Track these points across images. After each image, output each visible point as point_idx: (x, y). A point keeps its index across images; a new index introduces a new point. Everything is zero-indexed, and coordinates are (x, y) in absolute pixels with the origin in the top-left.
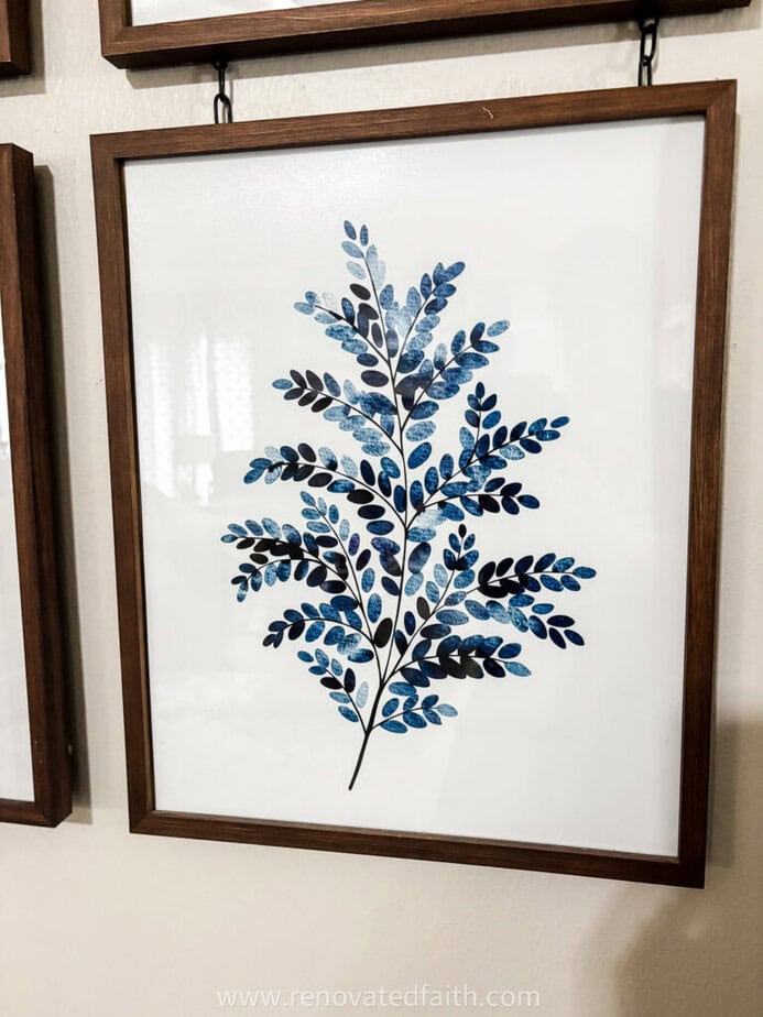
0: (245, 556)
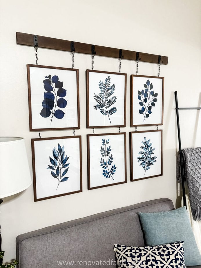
0: (138, 159)
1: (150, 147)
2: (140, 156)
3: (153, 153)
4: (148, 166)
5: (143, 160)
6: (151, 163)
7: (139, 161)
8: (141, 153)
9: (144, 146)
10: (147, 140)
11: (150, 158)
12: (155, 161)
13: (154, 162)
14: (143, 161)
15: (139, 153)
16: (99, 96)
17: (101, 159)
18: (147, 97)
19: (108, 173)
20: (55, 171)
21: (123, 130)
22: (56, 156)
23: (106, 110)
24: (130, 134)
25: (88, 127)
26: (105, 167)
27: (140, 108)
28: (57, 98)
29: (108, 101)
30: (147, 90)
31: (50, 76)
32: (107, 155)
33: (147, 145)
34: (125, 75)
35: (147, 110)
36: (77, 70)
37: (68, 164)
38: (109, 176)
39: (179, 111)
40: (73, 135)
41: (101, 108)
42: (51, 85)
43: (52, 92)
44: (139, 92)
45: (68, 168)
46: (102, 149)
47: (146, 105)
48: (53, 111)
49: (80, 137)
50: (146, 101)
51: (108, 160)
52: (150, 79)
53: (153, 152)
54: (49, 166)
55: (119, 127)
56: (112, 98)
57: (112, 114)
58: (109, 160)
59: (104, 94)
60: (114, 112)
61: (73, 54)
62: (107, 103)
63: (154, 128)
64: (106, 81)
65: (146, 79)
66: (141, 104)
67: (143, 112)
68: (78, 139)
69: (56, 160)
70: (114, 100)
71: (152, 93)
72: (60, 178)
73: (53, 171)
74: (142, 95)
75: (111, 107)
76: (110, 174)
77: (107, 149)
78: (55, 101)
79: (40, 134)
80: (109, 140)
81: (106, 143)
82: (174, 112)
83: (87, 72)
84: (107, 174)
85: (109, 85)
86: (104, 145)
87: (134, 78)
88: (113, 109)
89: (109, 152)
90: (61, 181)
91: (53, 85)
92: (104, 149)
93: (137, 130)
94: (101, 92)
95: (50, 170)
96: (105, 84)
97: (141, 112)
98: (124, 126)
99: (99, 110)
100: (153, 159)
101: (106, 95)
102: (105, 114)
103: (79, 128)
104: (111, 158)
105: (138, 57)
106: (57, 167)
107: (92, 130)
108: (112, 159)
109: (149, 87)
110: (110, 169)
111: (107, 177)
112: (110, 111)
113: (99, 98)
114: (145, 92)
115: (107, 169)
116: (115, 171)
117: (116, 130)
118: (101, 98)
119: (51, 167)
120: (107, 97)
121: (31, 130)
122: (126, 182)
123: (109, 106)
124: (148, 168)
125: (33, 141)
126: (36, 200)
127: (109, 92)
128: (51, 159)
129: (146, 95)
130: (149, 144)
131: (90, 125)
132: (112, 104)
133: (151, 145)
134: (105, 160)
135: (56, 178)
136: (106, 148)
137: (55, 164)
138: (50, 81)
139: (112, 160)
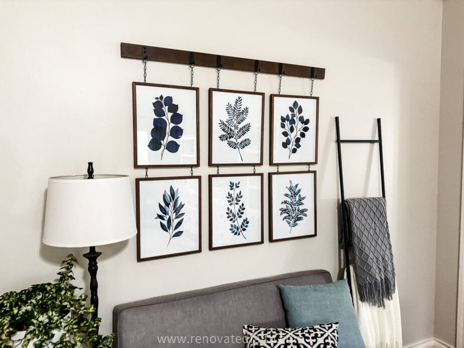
1: (297, 195)
2: (284, 206)
3: (302, 204)
4: (295, 222)
5: (287, 213)
6: (300, 218)
7: (281, 214)
8: (285, 202)
9: (289, 193)
10: (294, 185)
11: (298, 210)
12: (306, 215)
13: (303, 216)
14: (287, 215)
15: (283, 202)
16: (225, 123)
17: (228, 209)
18: (293, 125)
19: (238, 229)
20: (165, 223)
21: (259, 170)
22: (168, 202)
23: (235, 141)
24: (270, 175)
25: (210, 164)
26: (234, 220)
27: (284, 139)
28: (170, 126)
29: (238, 130)
30: (293, 115)
31: (161, 97)
32: (237, 204)
33: (294, 192)
34: (263, 94)
35: (294, 143)
36: (197, 89)
37: (183, 214)
38: (238, 232)
39: (342, 145)
40: (190, 175)
41: (228, 140)
42: (163, 108)
43: (164, 118)
44: (282, 118)
45: (183, 219)
46: (230, 195)
47: (293, 136)
48: (164, 142)
49: (199, 178)
50: (292, 130)
51: (237, 211)
52: (298, 100)
53: (303, 201)
54: (158, 215)
55: (254, 165)
56: (244, 127)
57: (244, 147)
58: (239, 211)
59: (233, 120)
60: (246, 145)
61: (192, 68)
62: (236, 133)
63: (305, 168)
64: (236, 103)
65: (293, 100)
66: (285, 134)
67: (288, 146)
68: (197, 180)
69: (167, 207)
70: (247, 128)
71: (301, 119)
72: (172, 231)
73: (163, 221)
74: (286, 121)
75: (243, 138)
76: (239, 230)
77: (236, 196)
78: (168, 130)
79: (147, 172)
80: (239, 183)
81: (234, 187)
82: (334, 146)
83: (211, 91)
84: (236, 230)
85: (240, 108)
86: (232, 189)
87: (276, 99)
88: (245, 140)
89: (239, 199)
90: (173, 236)
91: (165, 108)
92: (233, 195)
93: (280, 171)
94: (229, 118)
95: (159, 220)
96: (234, 108)
97: (285, 145)
98: (261, 164)
99: (226, 141)
100: (302, 211)
101: (236, 122)
102: (235, 148)
103: (198, 165)
104: (242, 208)
105: (280, 69)
106: (168, 217)
107: (216, 168)
108: (244, 209)
109: (296, 111)
110: (240, 224)
111: (236, 234)
112: (241, 143)
113: (226, 125)
114: (290, 118)
115: (236, 223)
116: (247, 226)
117: (250, 170)
118: (229, 126)
119: (160, 217)
120: (237, 124)
121: (136, 166)
122: (262, 242)
123: (240, 137)
124: (295, 225)
125: (138, 181)
126: (139, 260)
127: (241, 118)
128: (160, 206)
129: (292, 122)
130: (296, 191)
131: (213, 162)
132: (244, 133)
133: (299, 192)
134: (233, 211)
135: (167, 231)
136: (235, 193)
137: (165, 213)
138: (162, 103)
139: (243, 211)
